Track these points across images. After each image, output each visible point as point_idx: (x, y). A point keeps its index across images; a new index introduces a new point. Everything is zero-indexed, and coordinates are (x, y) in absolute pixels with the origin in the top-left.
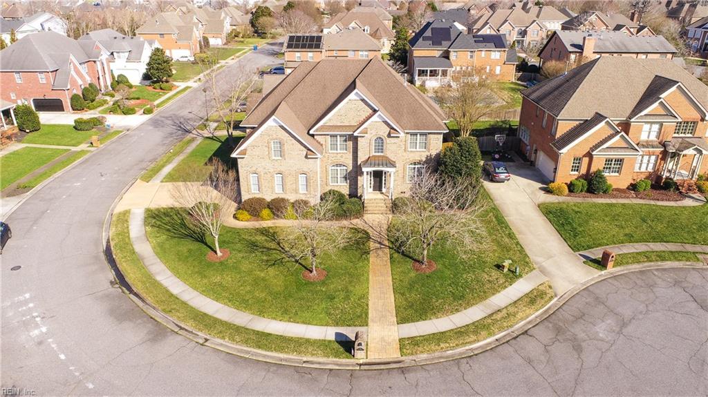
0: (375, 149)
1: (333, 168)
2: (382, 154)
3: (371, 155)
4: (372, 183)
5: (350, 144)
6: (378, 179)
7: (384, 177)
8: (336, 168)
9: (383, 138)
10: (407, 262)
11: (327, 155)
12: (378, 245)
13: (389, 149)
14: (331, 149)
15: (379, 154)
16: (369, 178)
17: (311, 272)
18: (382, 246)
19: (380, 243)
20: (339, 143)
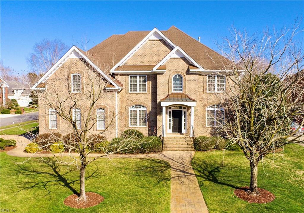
0: (174, 87)
1: (133, 109)
2: (181, 92)
3: (170, 93)
4: (172, 123)
5: (149, 84)
6: (178, 119)
7: (183, 117)
8: (135, 109)
9: (182, 75)
10: (226, 190)
11: (127, 95)
12: (182, 174)
13: (188, 87)
14: (131, 91)
15: (179, 92)
16: (168, 118)
17: (79, 195)
18: (186, 174)
19: (183, 171)
20: (138, 83)
